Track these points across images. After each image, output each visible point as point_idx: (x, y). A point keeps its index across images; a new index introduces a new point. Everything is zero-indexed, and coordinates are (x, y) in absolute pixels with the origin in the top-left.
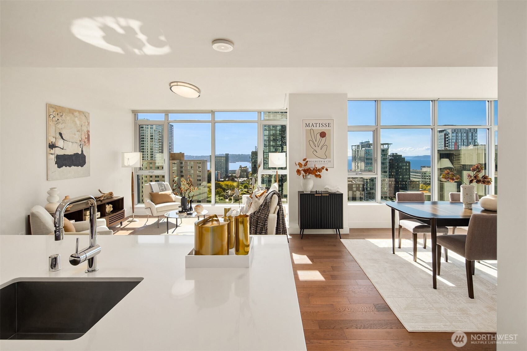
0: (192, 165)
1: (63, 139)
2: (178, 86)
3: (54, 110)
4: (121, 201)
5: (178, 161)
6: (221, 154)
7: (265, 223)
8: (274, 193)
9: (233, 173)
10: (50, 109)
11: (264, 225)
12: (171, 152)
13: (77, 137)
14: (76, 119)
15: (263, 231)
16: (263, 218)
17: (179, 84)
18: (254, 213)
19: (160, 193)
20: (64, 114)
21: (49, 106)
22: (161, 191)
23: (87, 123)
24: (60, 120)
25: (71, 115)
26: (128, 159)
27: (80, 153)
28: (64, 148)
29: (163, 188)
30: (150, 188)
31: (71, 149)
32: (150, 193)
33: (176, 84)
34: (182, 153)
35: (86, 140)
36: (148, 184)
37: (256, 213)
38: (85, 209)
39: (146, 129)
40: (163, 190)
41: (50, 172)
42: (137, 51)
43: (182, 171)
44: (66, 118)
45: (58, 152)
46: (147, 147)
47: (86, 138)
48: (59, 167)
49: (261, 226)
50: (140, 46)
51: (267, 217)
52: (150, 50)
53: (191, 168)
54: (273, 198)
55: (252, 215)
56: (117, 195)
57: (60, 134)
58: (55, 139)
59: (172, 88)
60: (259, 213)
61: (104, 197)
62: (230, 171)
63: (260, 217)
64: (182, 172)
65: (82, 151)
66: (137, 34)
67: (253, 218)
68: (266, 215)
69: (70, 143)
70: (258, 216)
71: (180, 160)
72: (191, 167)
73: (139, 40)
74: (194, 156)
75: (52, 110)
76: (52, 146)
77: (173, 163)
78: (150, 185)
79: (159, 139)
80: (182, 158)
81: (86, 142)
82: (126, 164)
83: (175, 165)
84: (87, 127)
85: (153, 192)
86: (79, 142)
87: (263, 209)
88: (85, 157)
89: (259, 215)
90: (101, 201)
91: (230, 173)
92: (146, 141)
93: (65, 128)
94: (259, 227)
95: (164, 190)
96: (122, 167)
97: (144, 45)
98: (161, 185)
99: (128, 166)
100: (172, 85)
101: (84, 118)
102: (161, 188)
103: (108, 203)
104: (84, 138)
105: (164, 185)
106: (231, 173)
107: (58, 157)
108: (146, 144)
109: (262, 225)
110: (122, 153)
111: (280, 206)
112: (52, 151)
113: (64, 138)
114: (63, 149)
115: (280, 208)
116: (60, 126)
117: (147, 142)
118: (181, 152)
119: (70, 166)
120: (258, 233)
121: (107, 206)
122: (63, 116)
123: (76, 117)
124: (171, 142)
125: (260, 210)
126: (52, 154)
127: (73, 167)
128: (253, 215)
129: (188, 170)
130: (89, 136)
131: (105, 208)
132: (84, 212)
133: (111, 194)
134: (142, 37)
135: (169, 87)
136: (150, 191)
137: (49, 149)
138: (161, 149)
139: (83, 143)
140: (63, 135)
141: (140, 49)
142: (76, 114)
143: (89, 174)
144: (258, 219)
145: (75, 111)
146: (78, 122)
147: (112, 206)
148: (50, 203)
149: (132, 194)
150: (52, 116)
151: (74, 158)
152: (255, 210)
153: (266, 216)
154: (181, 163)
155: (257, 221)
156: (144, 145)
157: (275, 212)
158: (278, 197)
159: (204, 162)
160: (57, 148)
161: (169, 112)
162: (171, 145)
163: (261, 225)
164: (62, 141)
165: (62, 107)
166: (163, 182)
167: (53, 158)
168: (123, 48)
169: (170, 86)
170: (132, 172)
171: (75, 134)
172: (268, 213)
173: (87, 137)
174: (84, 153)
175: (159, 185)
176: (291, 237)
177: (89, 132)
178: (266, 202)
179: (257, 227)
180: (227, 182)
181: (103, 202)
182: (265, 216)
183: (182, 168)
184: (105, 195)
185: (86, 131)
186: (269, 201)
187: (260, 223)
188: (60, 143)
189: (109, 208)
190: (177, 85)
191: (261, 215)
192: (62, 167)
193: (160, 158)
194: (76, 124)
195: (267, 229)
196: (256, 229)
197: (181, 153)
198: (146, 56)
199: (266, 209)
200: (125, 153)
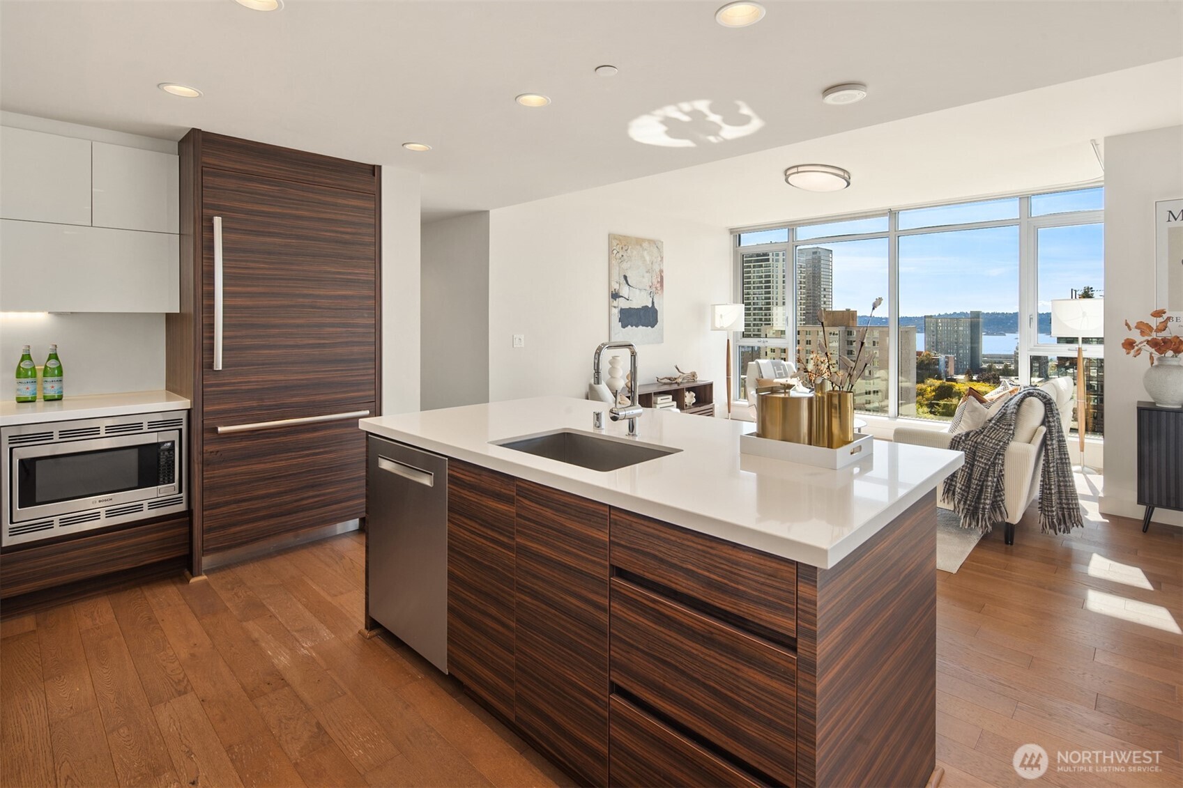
0: (875, 338)
1: (629, 285)
2: (799, 174)
3: (618, 242)
4: (708, 387)
5: (842, 328)
6: (958, 312)
7: (995, 459)
8: (1030, 394)
9: (995, 363)
10: (613, 241)
11: (994, 464)
12: (827, 310)
13: (646, 281)
14: (645, 253)
15: (990, 479)
16: (991, 447)
17: (800, 169)
18: (967, 434)
19: (776, 380)
20: (630, 247)
21: (612, 237)
22: (778, 376)
23: (659, 259)
24: (625, 257)
25: (638, 247)
26: (721, 316)
27: (650, 306)
28: (630, 299)
29: (782, 371)
30: (757, 370)
31: (638, 300)
32: (757, 379)
33: (795, 170)
34: (851, 310)
35: (658, 285)
36: (754, 363)
37: (972, 434)
38: (655, 394)
39: (775, 263)
40: (781, 376)
41: (612, 333)
42: (712, 139)
43: (851, 351)
44: (632, 252)
45: (622, 303)
46: (777, 299)
47: (658, 282)
48: (624, 326)
49: (983, 466)
50: (715, 130)
51: (1003, 448)
52: (730, 132)
53: (874, 345)
54: (1024, 405)
55: (961, 438)
56: (702, 379)
57: (625, 277)
58: (618, 285)
59: (789, 180)
60: (982, 436)
61: (683, 379)
62: (984, 356)
63: (983, 444)
64: (851, 354)
65: (653, 303)
66: (706, 116)
67: (963, 445)
68: (1000, 441)
69: (638, 291)
70: (976, 442)
71: (847, 326)
72: (874, 342)
73: (714, 123)
74: (881, 318)
75: (615, 242)
76: (615, 296)
77: (831, 333)
78: (758, 363)
79: (801, 281)
80: (851, 322)
81: (659, 289)
82: (718, 325)
83: (835, 336)
84: (660, 265)
85: (762, 377)
86: (648, 288)
87: (992, 427)
88: (655, 312)
89: (979, 440)
90: (678, 384)
91: (985, 362)
92: (775, 287)
93: (630, 267)
94: (979, 466)
95: (784, 376)
96: (712, 330)
97: (720, 128)
98: (777, 366)
99: (721, 329)
100: (789, 172)
101: (655, 250)
102: (777, 372)
103: (689, 390)
104: (655, 282)
105: (783, 365)
106: (987, 362)
107: (622, 311)
108: (775, 293)
109: (986, 464)
110: (712, 305)
111: (1049, 428)
112: (615, 303)
113: (629, 283)
114: (628, 300)
115: (1050, 431)
116: (624, 265)
117: (777, 288)
118: (848, 308)
119: (637, 326)
120: (976, 479)
121: (687, 394)
122: (629, 251)
123: (646, 249)
124: (827, 287)
125: (984, 428)
126: (615, 307)
127: (640, 327)
128: (963, 438)
129: (867, 350)
130: (662, 278)
131: (684, 397)
132: (653, 398)
133: (694, 375)
134: (715, 118)
135: (784, 178)
136: (756, 375)
137: (611, 300)
138: (804, 303)
139: (654, 289)
140: (628, 279)
141: (716, 134)
142: (645, 245)
143: (662, 338)
144: (976, 448)
145: (643, 240)
146: (647, 258)
147: (694, 395)
148: (612, 377)
149: (727, 378)
150: (615, 252)
151: (642, 313)
152: (973, 429)
153: (1001, 444)
154: (850, 333)
155: (975, 452)
156: (771, 295)
157: (1032, 439)
158: (1045, 404)
159: (906, 332)
160: (622, 298)
161: (796, 224)
162: (827, 293)
163: (983, 463)
164: (627, 287)
165: (628, 237)
166: (783, 361)
167: (616, 312)
168: (693, 140)
169: (786, 175)
170: (728, 340)
171: (643, 277)
172: (1008, 440)
173: (659, 280)
174: (656, 306)
175: (774, 365)
176: (1107, 521)
177: (662, 271)
178: (1005, 413)
179: (973, 465)
180: (975, 383)
181: (681, 386)
182: (997, 445)
183: (852, 344)
184: (685, 375)
185: (658, 270)
186: (1012, 411)
187: (982, 458)
188: (625, 291)
189: (690, 398)
190: (798, 172)
191: (986, 440)
192: (627, 326)
193: (802, 322)
194: (645, 260)
195: (1003, 475)
196: (972, 470)
197: (848, 310)
198: (726, 141)
199: (1003, 429)
200: (716, 306)
